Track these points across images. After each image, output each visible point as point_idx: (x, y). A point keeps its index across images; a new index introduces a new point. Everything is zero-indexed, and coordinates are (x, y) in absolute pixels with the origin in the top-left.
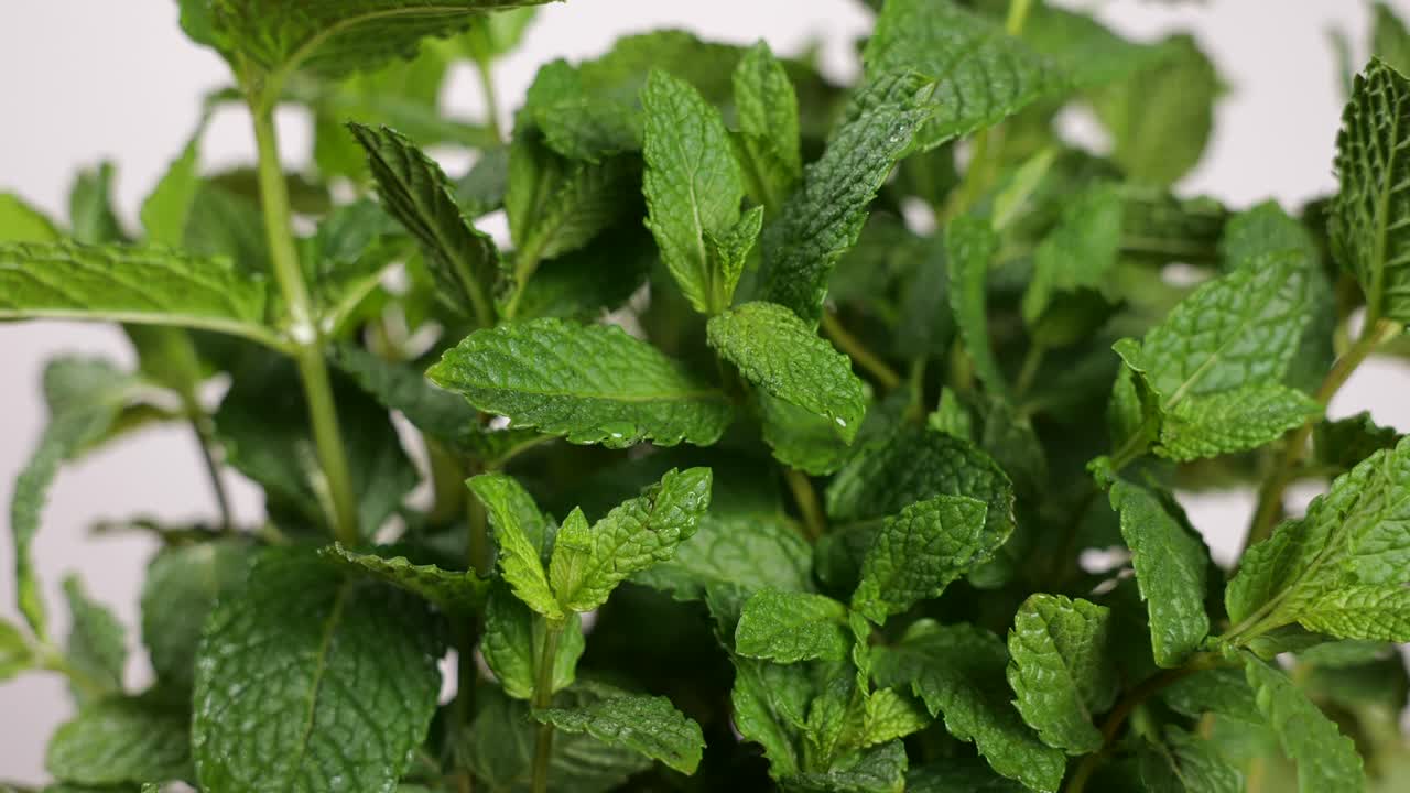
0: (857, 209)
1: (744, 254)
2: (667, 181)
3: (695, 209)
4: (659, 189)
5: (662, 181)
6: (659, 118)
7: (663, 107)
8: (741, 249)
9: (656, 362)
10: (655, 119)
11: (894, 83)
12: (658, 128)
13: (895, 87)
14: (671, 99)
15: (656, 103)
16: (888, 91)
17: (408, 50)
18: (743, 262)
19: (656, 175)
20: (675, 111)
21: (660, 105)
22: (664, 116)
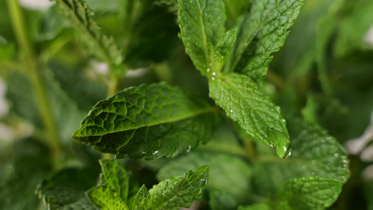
0: (283, 30)
3: (203, 27)
4: (185, 19)
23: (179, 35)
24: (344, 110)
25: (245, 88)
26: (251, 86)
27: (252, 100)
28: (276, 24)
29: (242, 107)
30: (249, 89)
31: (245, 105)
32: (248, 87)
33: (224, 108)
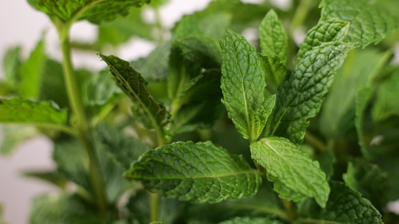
0: (319, 97)
1: (267, 116)
2: (232, 82)
3: (244, 93)
4: (228, 86)
5: (230, 82)
6: (229, 53)
7: (231, 48)
8: (266, 114)
9: (227, 158)
10: (227, 54)
11: (328, 26)
12: (228, 58)
13: (329, 28)
14: (234, 43)
15: (228, 45)
16: (326, 30)
17: (124, 12)
18: (266, 120)
19: (227, 80)
20: (236, 49)
21: (229, 47)
22: (231, 52)
23: (222, 100)
24: (384, 175)
25: (284, 147)
26: (289, 146)
27: (290, 157)
28: (313, 90)
29: (281, 164)
30: (287, 148)
31: (283, 163)
32: (286, 146)
33: (264, 166)
